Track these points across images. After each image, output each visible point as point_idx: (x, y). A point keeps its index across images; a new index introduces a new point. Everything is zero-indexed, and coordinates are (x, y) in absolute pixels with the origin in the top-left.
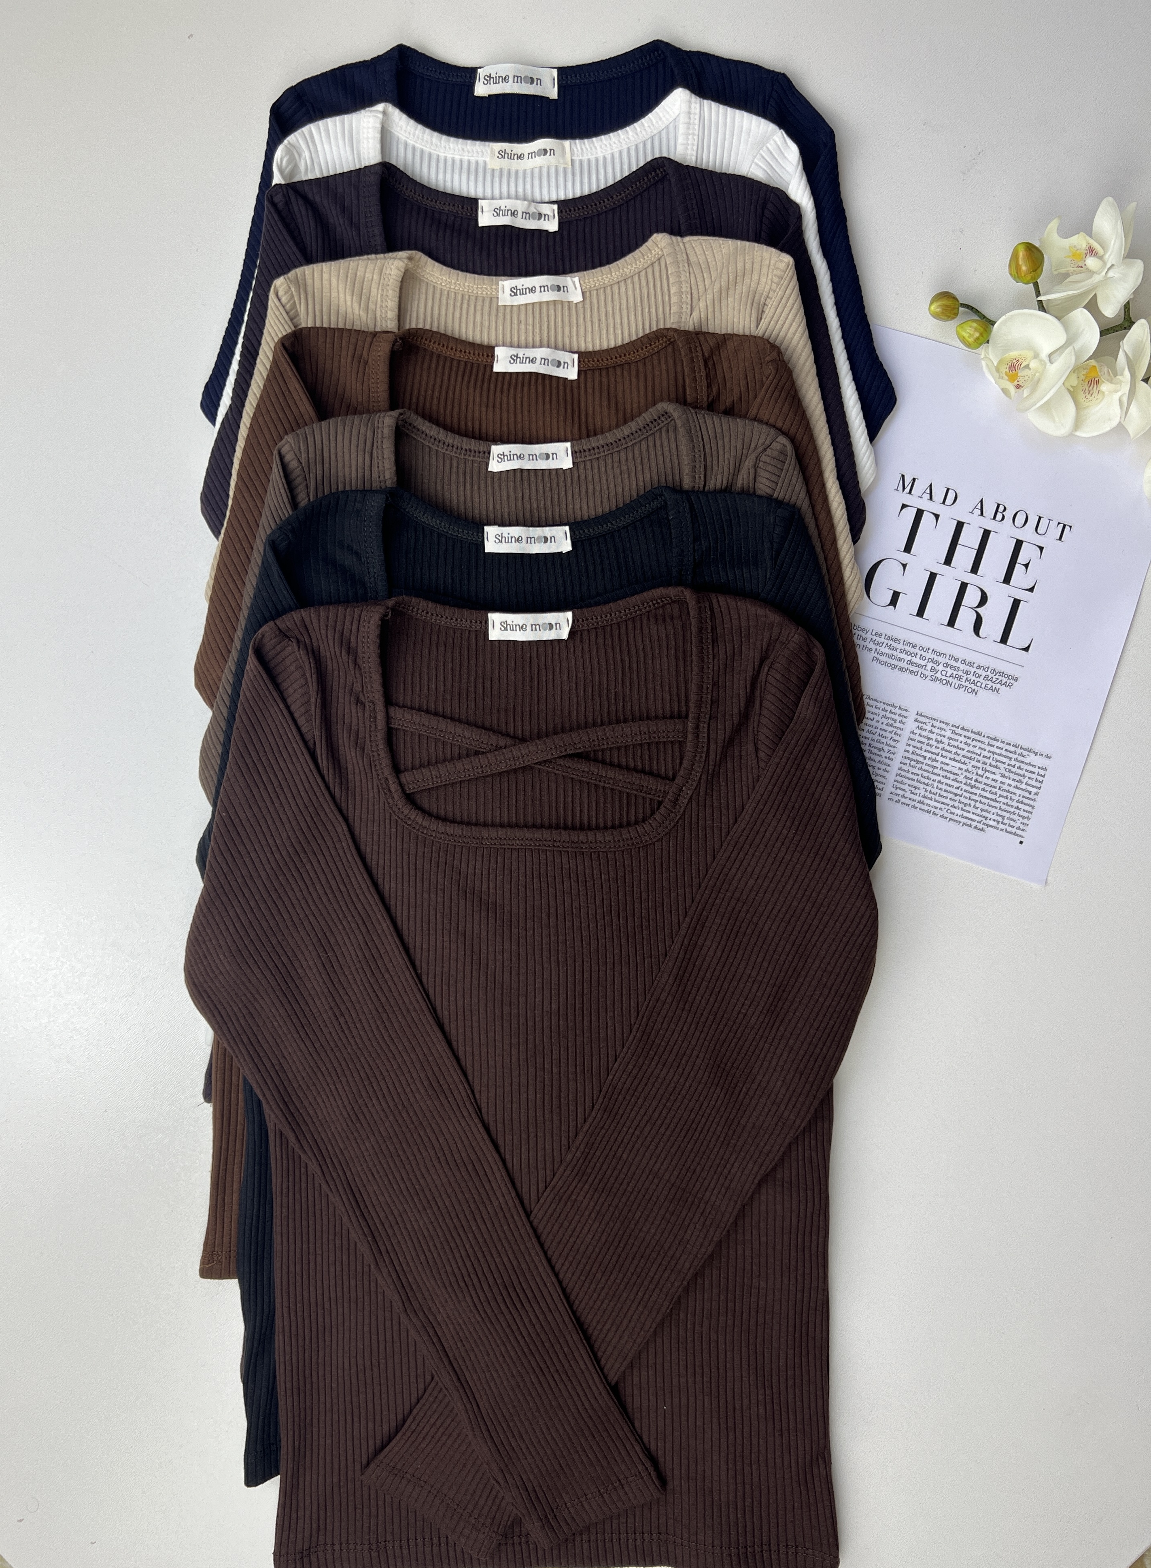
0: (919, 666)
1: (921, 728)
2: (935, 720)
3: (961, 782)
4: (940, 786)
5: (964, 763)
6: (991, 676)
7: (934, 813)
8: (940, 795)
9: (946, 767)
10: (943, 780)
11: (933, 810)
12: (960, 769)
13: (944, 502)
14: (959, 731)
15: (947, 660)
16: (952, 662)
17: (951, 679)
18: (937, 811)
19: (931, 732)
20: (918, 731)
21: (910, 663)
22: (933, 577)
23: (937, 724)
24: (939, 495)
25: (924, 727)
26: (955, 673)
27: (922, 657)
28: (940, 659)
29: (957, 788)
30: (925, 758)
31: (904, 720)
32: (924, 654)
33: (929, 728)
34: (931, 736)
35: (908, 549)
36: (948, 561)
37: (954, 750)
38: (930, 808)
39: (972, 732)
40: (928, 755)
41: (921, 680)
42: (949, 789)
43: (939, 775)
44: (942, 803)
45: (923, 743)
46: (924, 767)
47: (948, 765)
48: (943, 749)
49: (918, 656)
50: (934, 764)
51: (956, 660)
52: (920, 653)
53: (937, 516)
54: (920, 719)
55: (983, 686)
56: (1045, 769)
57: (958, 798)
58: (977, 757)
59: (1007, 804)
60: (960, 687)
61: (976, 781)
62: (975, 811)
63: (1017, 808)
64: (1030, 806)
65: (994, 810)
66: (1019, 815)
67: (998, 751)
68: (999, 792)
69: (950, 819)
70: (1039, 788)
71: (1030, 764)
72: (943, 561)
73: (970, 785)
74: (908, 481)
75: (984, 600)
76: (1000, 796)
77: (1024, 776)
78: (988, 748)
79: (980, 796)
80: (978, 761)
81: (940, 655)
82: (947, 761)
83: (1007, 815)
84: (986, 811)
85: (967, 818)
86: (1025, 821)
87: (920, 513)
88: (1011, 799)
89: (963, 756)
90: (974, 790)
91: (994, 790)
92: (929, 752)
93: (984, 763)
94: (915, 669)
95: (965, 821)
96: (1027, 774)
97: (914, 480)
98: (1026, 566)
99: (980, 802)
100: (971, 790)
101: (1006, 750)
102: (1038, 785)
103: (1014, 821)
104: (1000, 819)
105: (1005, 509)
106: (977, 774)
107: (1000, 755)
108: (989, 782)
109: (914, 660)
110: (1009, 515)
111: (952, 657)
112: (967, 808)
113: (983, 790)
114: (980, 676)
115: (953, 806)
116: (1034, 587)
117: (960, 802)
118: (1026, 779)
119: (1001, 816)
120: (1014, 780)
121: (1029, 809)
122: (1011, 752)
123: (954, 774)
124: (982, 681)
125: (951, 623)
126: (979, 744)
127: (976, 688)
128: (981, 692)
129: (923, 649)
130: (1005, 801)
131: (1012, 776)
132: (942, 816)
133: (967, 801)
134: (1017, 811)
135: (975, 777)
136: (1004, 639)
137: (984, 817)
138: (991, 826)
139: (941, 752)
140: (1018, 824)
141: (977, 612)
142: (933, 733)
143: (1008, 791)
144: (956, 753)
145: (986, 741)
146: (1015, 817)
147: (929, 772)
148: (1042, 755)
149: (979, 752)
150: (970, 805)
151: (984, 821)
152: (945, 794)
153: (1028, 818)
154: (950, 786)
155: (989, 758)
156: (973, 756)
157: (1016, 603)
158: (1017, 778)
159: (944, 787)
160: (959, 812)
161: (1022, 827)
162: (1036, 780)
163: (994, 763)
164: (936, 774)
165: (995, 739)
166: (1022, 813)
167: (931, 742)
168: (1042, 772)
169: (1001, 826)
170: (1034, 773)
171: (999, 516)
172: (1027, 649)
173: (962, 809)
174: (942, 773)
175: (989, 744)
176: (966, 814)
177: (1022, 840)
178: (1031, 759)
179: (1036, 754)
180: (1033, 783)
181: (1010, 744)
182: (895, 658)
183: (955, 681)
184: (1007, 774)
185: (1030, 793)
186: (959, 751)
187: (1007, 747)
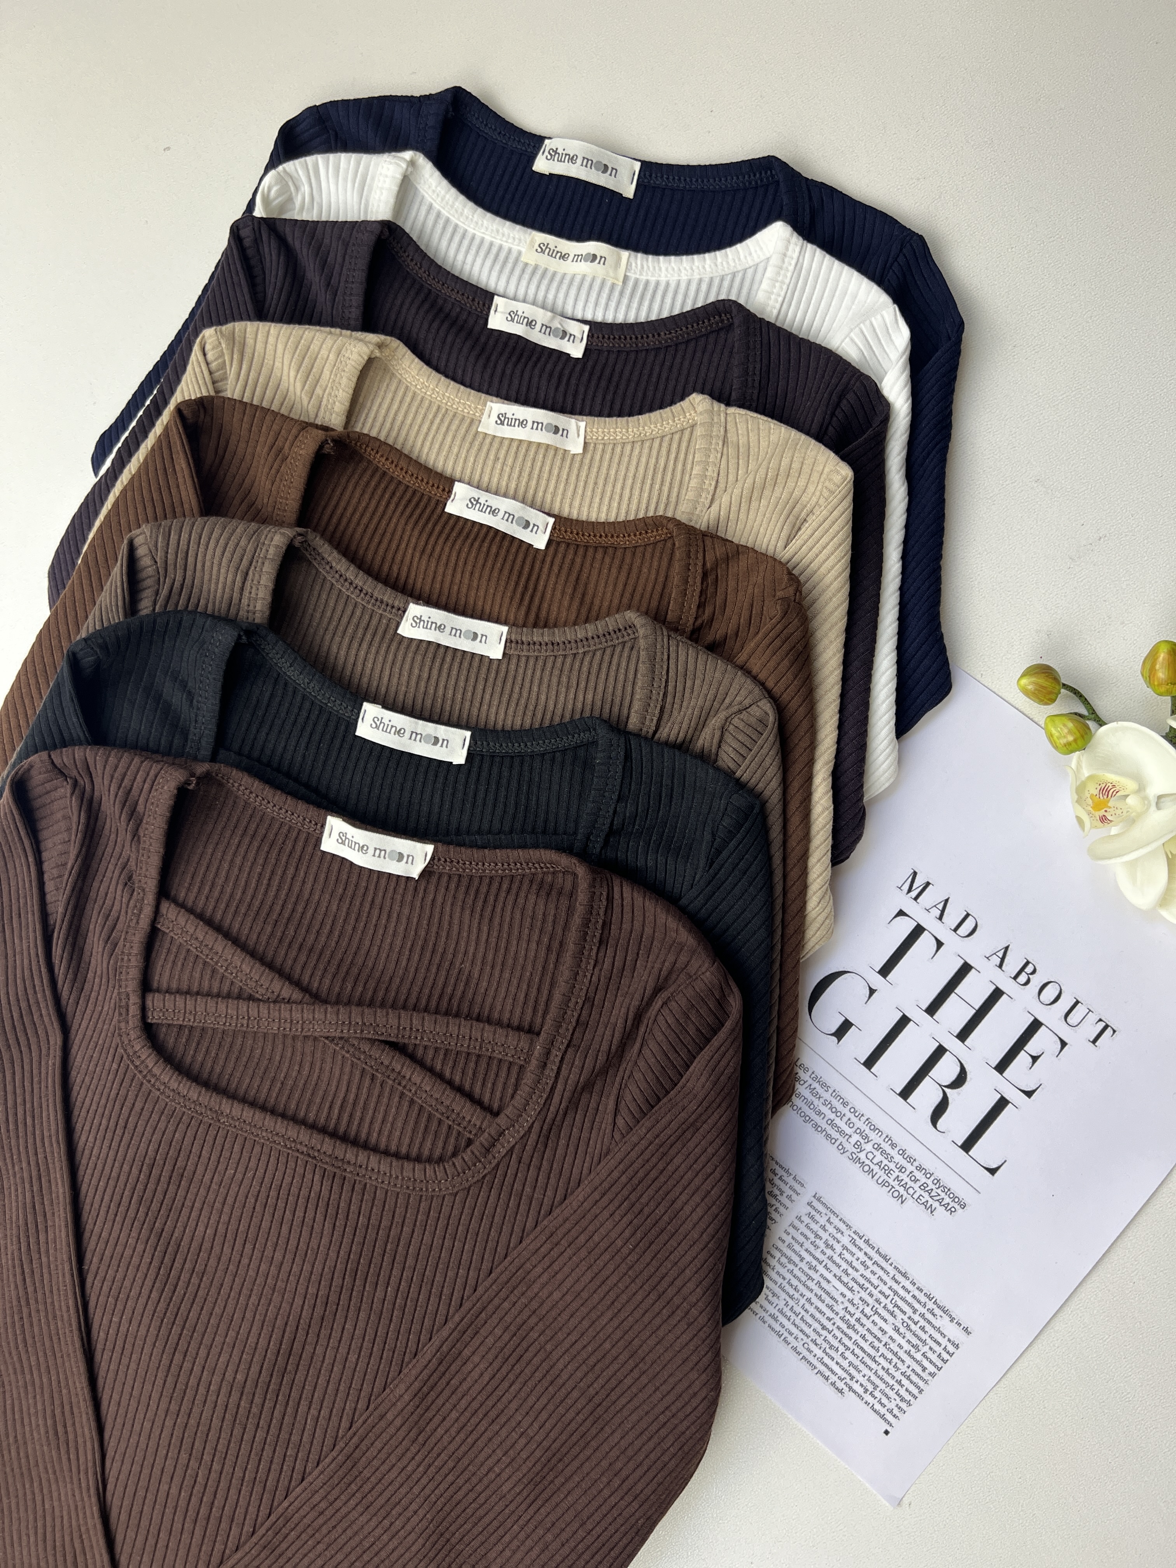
0: (841, 1132)
1: (812, 1218)
2: (835, 1213)
3: (837, 1314)
4: (807, 1306)
5: (851, 1290)
6: (931, 1186)
7: (785, 1340)
8: (802, 1319)
9: (824, 1284)
10: (814, 1300)
11: (786, 1334)
12: (844, 1295)
13: (955, 930)
14: (860, 1243)
15: (880, 1140)
16: (886, 1147)
17: (876, 1169)
18: (790, 1339)
19: (823, 1228)
20: (806, 1220)
21: (831, 1123)
22: (904, 1021)
23: (836, 1221)
24: (953, 916)
25: (817, 1217)
26: (885, 1162)
27: (849, 1122)
28: (872, 1135)
29: (829, 1319)
30: (802, 1259)
31: (794, 1196)
32: (854, 1119)
33: (823, 1221)
34: (821, 1233)
35: (885, 971)
36: (932, 1009)
37: (844, 1266)
38: (783, 1331)
39: (878, 1252)
40: (808, 1258)
41: (837, 1153)
42: (818, 1315)
43: (812, 1291)
44: (801, 1331)
45: (807, 1238)
46: (796, 1271)
47: (829, 1282)
48: (830, 1258)
49: (845, 1119)
50: (811, 1273)
51: (893, 1145)
52: (849, 1115)
53: (940, 944)
54: (816, 1204)
55: (916, 1196)
56: (957, 1347)
57: (824, 1333)
58: (871, 1288)
59: (887, 1371)
60: (884, 1184)
61: (858, 1320)
62: (840, 1360)
63: (899, 1382)
64: (918, 1387)
65: (866, 1371)
66: (897, 1393)
67: (902, 1292)
68: (883, 1350)
69: (804, 1357)
70: (939, 1369)
71: (938, 1330)
72: (924, 1007)
73: (847, 1322)
74: (919, 882)
75: (960, 1080)
76: (882, 1355)
77: (924, 1342)
78: (891, 1283)
79: (856, 1343)
80: (871, 1295)
81: (874, 1130)
82: (830, 1276)
83: (882, 1386)
84: (856, 1368)
85: (826, 1366)
86: (903, 1405)
87: (918, 931)
88: (895, 1366)
89: (853, 1279)
90: (850, 1332)
91: (876, 1344)
92: (811, 1254)
93: (877, 1301)
94: (835, 1135)
95: (822, 1368)
96: (929, 1341)
97: (928, 884)
98: (1035, 1059)
99: (853, 1352)
100: (846, 1330)
101: (914, 1297)
102: (939, 1363)
103: (888, 1398)
104: (870, 1388)
105: (1034, 972)
106: (862, 1312)
107: (903, 1299)
108: (875, 1330)
109: (838, 1121)
110: (1037, 981)
111: (888, 1138)
112: (832, 1353)
113: (863, 1337)
114: (916, 1181)
115: (814, 1342)
116: (1033, 1092)
117: (825, 1340)
118: (926, 1349)
119: (873, 1383)
120: (909, 1342)
121: (915, 1391)
122: (919, 1302)
123: (832, 1298)
124: (917, 1188)
125: (906, 1093)
126: (881, 1273)
127: (905, 1195)
128: (910, 1202)
129: (855, 1112)
130: (886, 1365)
131: (909, 1336)
132: (795, 1349)
133: (836, 1343)
134: (896, 1387)
135: (858, 1315)
136: (967, 1145)
137: (850, 1375)
138: (855, 1392)
139: (826, 1261)
140: (892, 1405)
141: (944, 1093)
142: (825, 1230)
143: (896, 1354)
144: (846, 1272)
145: (892, 1272)
146: (892, 1394)
147: (800, 1281)
148: (959, 1324)
149: (876, 1282)
150: (837, 1349)
151: (848, 1380)
152: (810, 1320)
153: (909, 1404)
154: (821, 1312)
155: (887, 1297)
156: (867, 1285)
157: (1002, 1104)
158: (915, 1341)
159: (812, 1310)
160: (820, 1353)
161: (896, 1411)
162: (939, 1356)
163: (890, 1307)
164: (808, 1288)
165: (905, 1275)
166: (902, 1392)
167: (818, 1241)
168: (951, 1348)
169: (868, 1398)
170: (939, 1344)
171: (1023, 978)
172: (993, 1171)
173: (824, 1351)
174: (816, 1288)
175: (893, 1278)
176: (827, 1360)
177: (889, 1429)
178: (943, 1322)
179: (952, 1320)
180: (934, 1358)
181: (921, 1291)
182: (814, 1109)
183: (881, 1173)
184: (902, 1330)
185: (924, 1369)
186: (850, 1271)
187: (917, 1293)
